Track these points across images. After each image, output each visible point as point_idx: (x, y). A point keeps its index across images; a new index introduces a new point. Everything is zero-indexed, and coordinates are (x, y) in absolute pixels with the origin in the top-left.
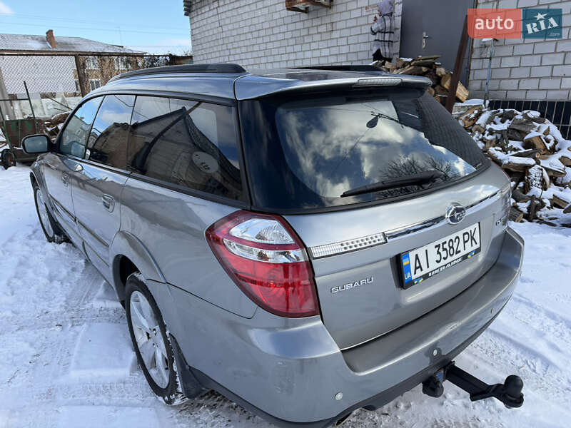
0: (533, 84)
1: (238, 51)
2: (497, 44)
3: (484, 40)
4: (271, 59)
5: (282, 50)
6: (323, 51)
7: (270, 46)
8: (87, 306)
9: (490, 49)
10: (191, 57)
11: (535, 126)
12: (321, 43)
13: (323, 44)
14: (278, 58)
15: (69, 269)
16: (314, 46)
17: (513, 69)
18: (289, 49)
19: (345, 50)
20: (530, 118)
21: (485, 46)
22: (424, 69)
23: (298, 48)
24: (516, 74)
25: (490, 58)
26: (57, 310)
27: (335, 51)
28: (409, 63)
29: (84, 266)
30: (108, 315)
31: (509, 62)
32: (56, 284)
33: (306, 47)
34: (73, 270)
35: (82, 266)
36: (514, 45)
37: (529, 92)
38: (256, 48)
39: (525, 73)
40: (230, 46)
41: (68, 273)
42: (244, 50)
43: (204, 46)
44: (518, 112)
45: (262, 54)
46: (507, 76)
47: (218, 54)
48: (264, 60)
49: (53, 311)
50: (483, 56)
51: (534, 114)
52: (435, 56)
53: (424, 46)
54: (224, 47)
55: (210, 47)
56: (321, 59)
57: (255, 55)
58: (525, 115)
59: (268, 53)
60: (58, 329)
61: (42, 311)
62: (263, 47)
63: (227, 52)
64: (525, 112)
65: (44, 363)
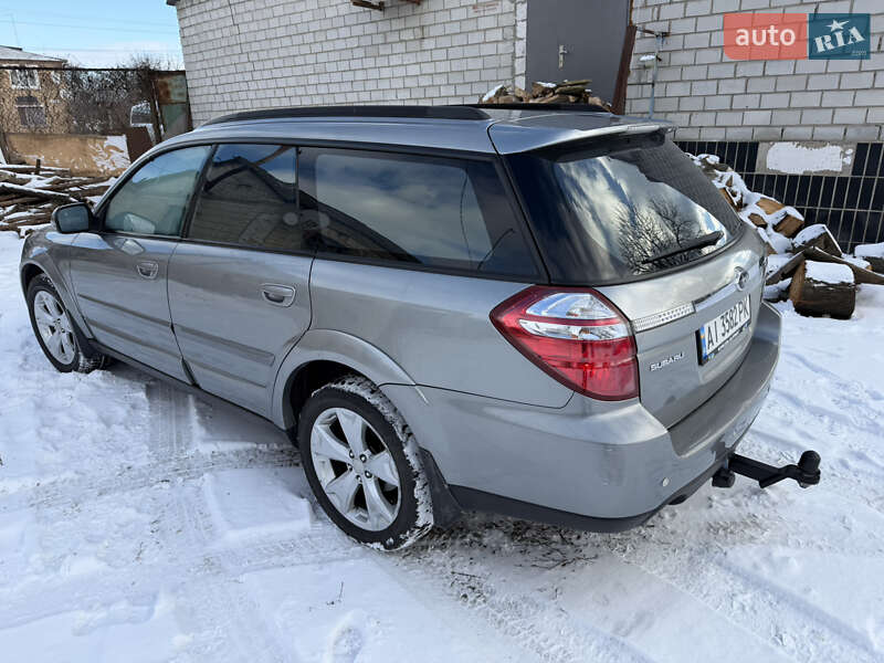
0: (708, 119)
1: (269, 65)
2: (660, 64)
3: (644, 58)
4: (325, 78)
5: (344, 66)
6: (409, 68)
7: (322, 58)
8: (190, 452)
9: (651, 71)
10: (183, 73)
11: (717, 176)
12: (406, 57)
13: (410, 58)
14: (337, 77)
15: (128, 407)
16: (395, 60)
17: (682, 100)
18: (355, 64)
19: (443, 67)
20: (710, 165)
21: (645, 67)
22: (571, 99)
23: (369, 63)
24: (687, 105)
25: (653, 84)
26: (145, 462)
27: (428, 68)
28: (553, 90)
29: (146, 400)
30: (228, 461)
31: (677, 90)
32: (116, 428)
33: (381, 62)
34: (134, 407)
35: (144, 401)
36: (682, 67)
37: (703, 130)
38: (299, 61)
39: (697, 104)
40: (253, 57)
41: (128, 412)
42: (279, 63)
43: (207, 55)
44: (694, 157)
45: (309, 70)
46: (675, 109)
47: (232, 69)
48: (313, 80)
49: (137, 465)
50: (642, 81)
51: (714, 159)
52: (584, 81)
53: (561, 65)
54: (244, 58)
55: (217, 58)
56: (407, 80)
57: (298, 71)
58: (704, 161)
59: (319, 68)
60: (166, 486)
61: (121, 466)
62: (311, 59)
63: (249, 67)
64: (703, 156)
65: (174, 530)
